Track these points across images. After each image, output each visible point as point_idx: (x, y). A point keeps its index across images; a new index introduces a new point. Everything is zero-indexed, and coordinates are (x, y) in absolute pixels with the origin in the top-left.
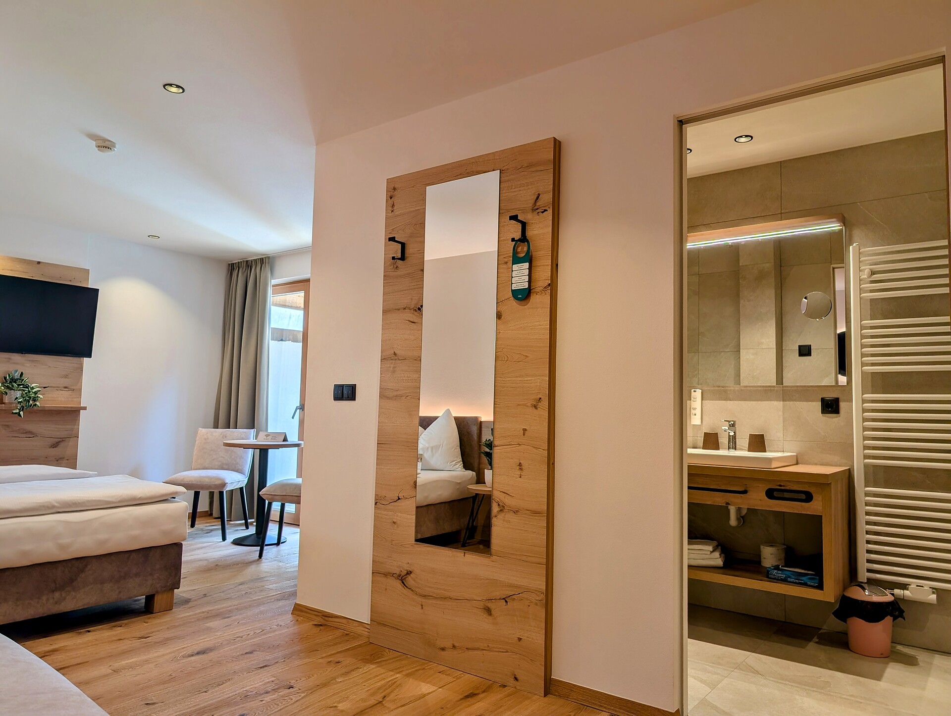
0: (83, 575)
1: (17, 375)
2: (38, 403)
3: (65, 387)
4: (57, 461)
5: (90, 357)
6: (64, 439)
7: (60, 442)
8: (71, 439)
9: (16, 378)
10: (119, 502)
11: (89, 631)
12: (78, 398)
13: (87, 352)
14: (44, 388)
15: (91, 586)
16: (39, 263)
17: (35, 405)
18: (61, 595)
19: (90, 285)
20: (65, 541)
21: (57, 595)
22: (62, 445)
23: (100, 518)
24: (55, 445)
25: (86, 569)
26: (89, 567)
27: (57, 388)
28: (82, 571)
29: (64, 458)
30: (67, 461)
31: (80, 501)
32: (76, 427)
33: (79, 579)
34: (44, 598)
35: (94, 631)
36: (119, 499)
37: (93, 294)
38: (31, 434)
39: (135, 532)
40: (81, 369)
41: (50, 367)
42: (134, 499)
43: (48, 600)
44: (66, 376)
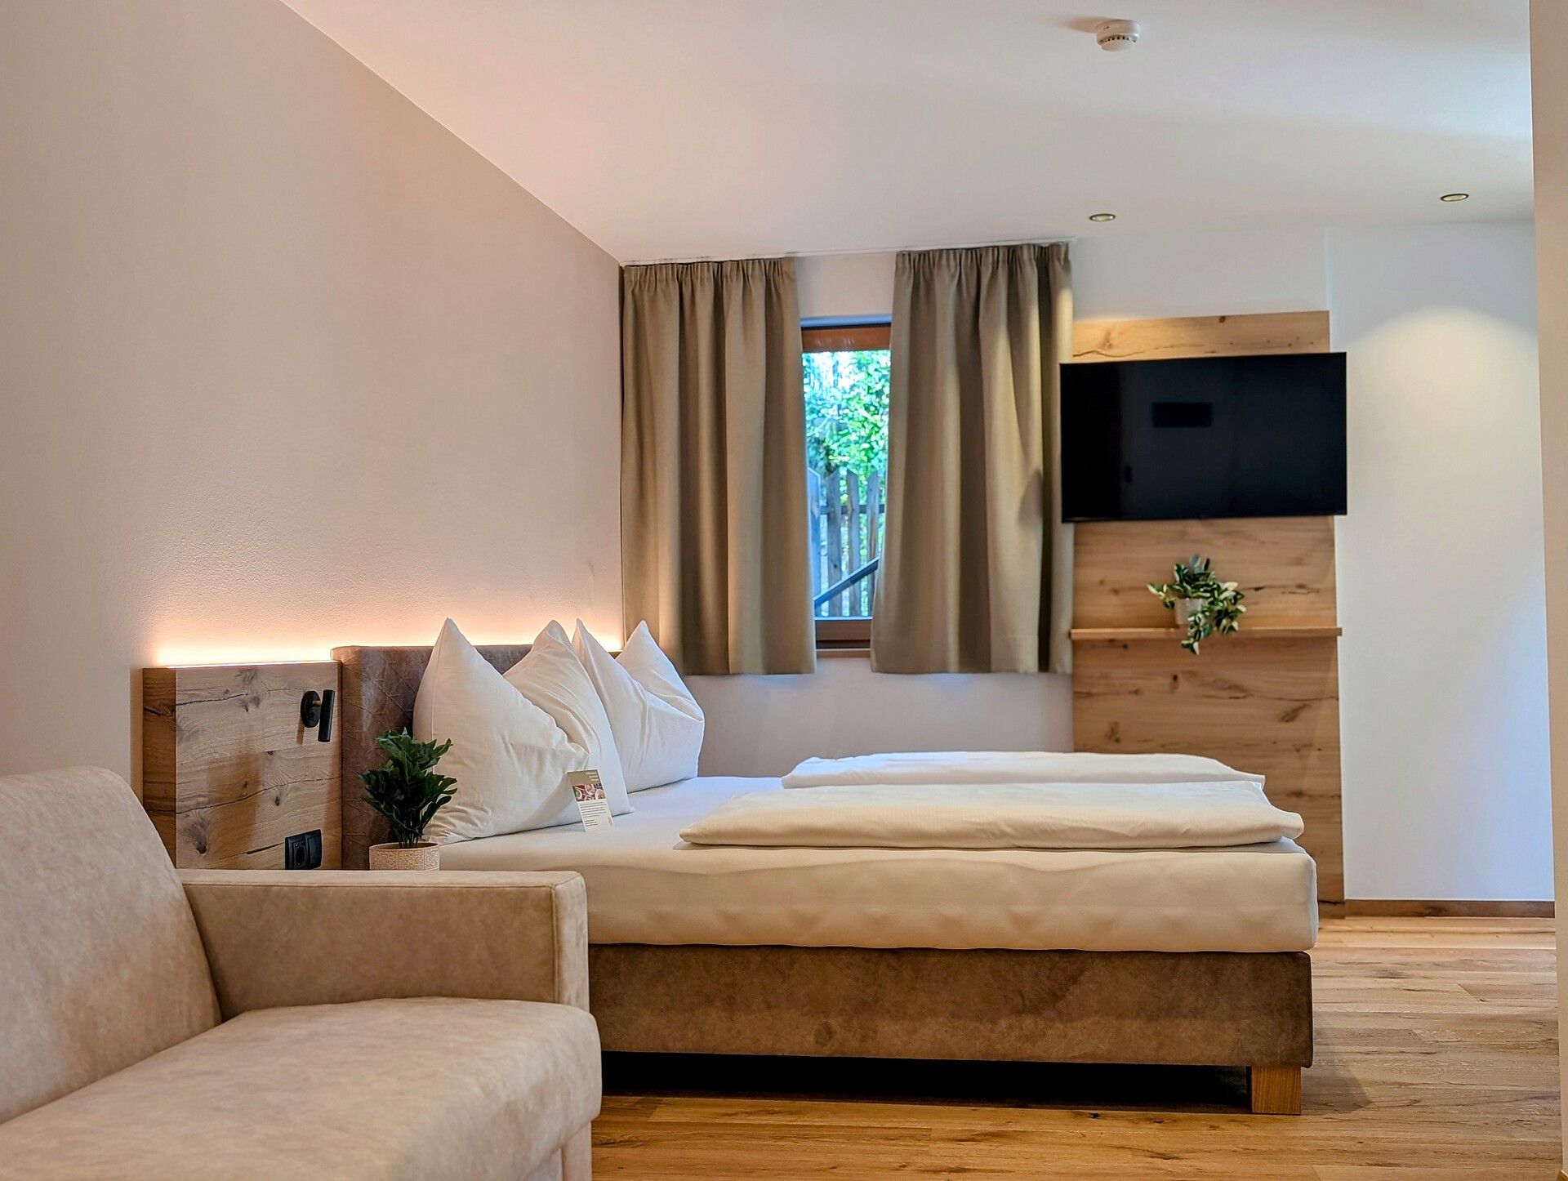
0: (1075, 990)
1: (1198, 567)
2: (1235, 624)
3: (1301, 586)
4: (1298, 750)
5: (1342, 510)
6: (1307, 703)
7: (1300, 709)
8: (1324, 703)
9: (1197, 571)
10: (1139, 837)
11: (1096, 1116)
12: (1329, 608)
13: (1339, 506)
14: (1257, 589)
15: (1096, 1018)
16: (1223, 319)
17: (1231, 628)
18: (1036, 1024)
19: (1333, 350)
20: (1025, 909)
21: (1028, 1022)
22: (1304, 714)
23: (1093, 868)
24: (1290, 716)
25: (1082, 978)
26: (1087, 974)
27: (1284, 589)
28: (1074, 980)
29: (1310, 745)
30: (1318, 752)
31: (1054, 828)
32: (1331, 675)
33: (1070, 998)
34: (1003, 1023)
35: (1105, 1117)
36: (1137, 832)
37: (1336, 364)
38: (1238, 691)
39: (1176, 912)
40: (1330, 542)
41: (1263, 543)
42: (1172, 833)
43: (1010, 1027)
44: (1299, 562)
